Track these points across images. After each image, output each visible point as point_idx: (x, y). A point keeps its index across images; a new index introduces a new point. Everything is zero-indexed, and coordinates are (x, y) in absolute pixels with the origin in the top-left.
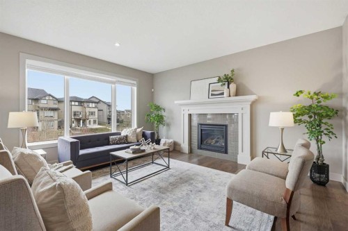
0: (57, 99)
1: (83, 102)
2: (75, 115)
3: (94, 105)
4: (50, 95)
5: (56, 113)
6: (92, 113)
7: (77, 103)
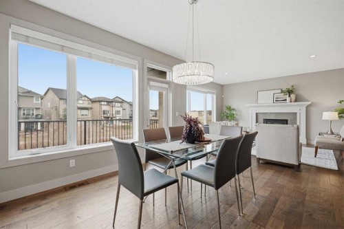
0: (90, 100)
1: (111, 102)
2: (104, 114)
3: (119, 105)
4: (85, 96)
5: (90, 111)
6: (118, 112)
7: (105, 103)
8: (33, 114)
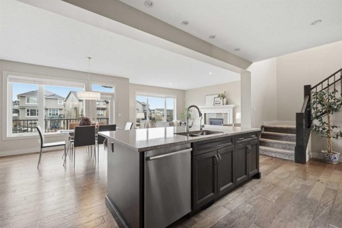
8: (57, 114)
